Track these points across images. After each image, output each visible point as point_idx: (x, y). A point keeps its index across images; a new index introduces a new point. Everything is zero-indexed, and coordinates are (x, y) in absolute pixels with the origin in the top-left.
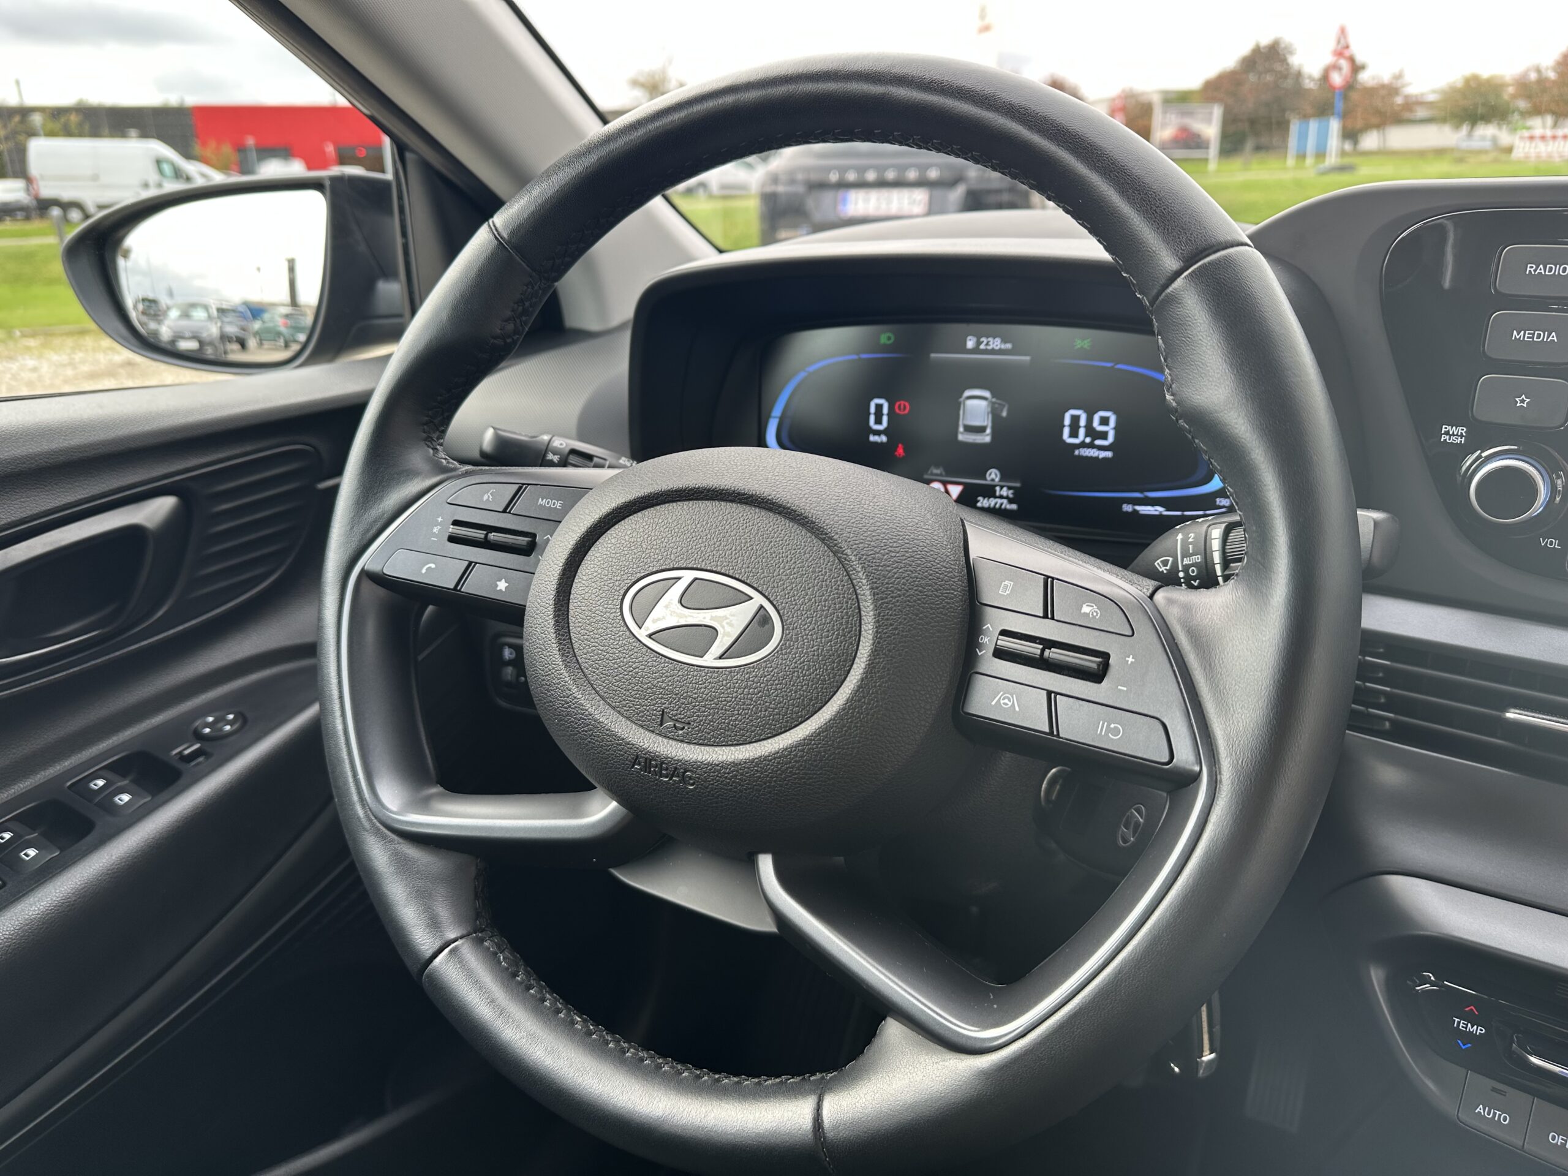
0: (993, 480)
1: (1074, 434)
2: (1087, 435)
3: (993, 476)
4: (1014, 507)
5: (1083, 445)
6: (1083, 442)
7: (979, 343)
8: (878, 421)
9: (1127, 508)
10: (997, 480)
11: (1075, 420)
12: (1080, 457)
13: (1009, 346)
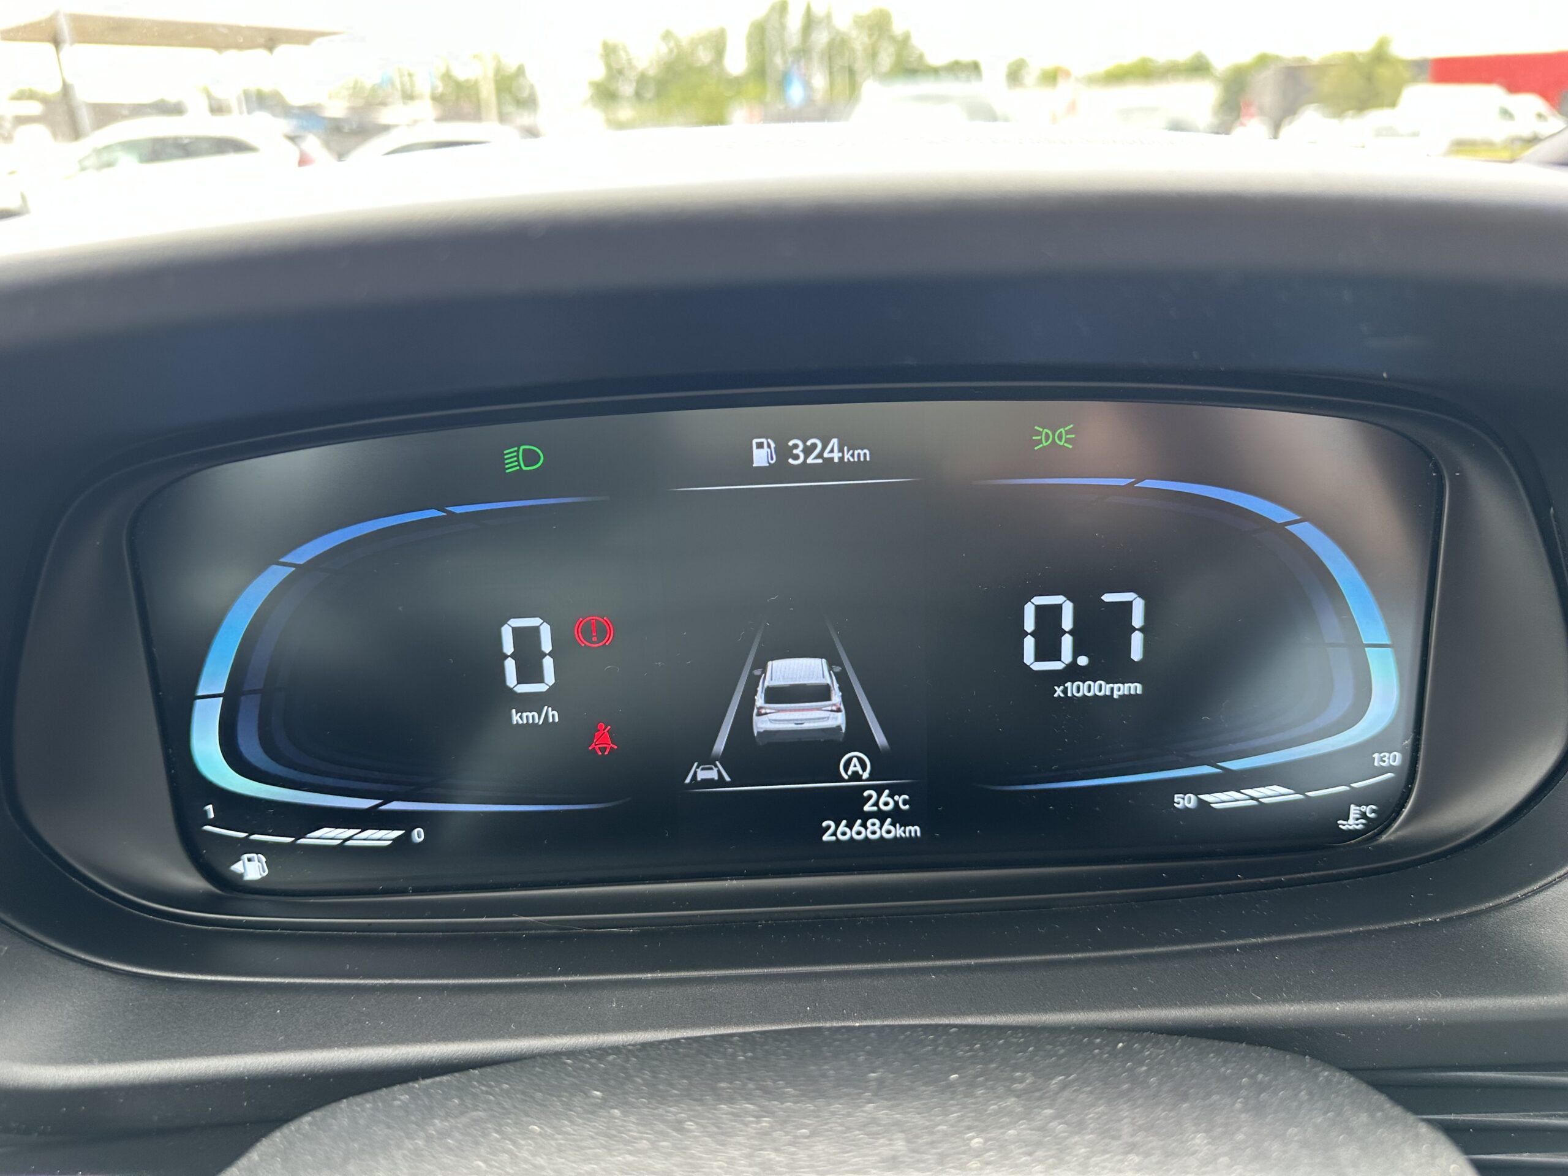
0: (856, 776)
1: (1048, 649)
2: (1077, 652)
3: (855, 766)
4: (915, 830)
5: (1073, 673)
6: (1074, 664)
7: (784, 452)
8: (530, 671)
9: (1185, 801)
10: (866, 775)
11: (1049, 617)
12: (1068, 700)
13: (864, 454)
